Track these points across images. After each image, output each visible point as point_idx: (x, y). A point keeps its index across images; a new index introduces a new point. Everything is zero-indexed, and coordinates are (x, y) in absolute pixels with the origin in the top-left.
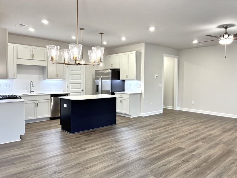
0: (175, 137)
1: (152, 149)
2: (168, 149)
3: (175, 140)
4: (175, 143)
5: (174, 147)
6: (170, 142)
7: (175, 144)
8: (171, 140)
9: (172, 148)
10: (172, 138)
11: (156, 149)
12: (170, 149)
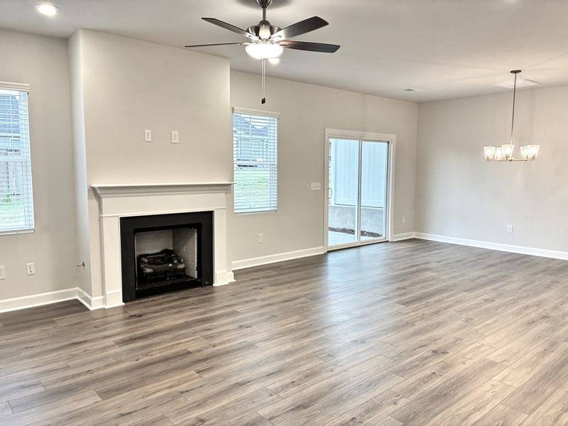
0: (411, 330)
1: (457, 302)
2: (427, 303)
3: (413, 319)
4: (413, 313)
5: (417, 305)
6: (423, 314)
7: (413, 311)
8: (423, 318)
9: (420, 304)
10: (419, 325)
11: (450, 303)
12: (424, 302)
